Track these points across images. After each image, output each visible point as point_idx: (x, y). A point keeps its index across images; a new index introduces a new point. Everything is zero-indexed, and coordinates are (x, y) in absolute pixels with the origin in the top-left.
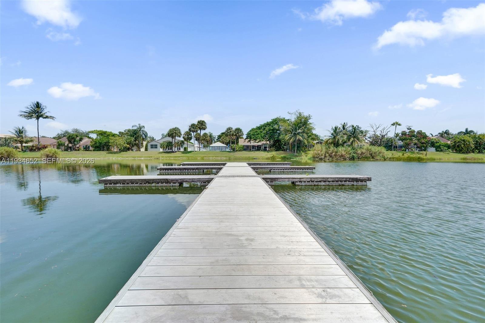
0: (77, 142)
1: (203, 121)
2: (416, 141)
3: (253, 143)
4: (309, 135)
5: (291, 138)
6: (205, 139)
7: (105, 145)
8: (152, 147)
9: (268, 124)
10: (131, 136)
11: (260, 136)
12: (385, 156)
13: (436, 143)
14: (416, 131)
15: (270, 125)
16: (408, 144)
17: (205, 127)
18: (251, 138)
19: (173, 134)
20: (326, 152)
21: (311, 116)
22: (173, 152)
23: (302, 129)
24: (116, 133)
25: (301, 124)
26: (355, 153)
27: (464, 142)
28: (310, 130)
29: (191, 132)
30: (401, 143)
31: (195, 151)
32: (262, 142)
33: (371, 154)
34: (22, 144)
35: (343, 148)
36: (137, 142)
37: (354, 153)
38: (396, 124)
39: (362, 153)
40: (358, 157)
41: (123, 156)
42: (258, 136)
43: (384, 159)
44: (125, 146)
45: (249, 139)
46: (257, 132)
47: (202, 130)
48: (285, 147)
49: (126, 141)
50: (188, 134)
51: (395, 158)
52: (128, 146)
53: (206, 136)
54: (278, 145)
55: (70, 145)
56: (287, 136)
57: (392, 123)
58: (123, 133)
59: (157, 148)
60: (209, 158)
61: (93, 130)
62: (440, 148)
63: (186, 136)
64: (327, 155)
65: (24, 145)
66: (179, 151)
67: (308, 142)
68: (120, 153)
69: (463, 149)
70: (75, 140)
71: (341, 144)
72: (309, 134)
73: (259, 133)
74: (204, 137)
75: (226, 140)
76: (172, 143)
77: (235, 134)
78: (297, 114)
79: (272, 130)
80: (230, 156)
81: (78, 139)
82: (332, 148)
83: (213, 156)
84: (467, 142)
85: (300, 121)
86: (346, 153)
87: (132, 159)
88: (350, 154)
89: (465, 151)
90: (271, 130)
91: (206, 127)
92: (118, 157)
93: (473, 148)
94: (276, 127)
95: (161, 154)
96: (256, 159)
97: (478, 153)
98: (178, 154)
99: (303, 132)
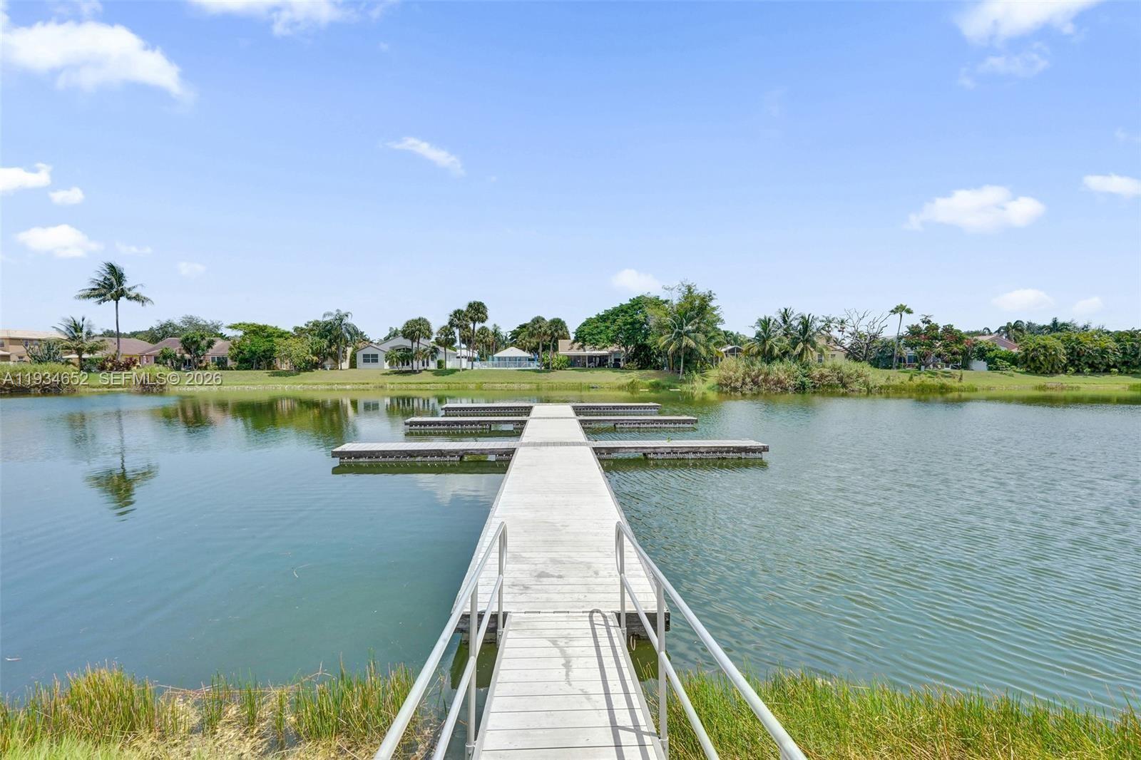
0: (203, 350)
1: (481, 304)
2: (941, 349)
3: (589, 351)
4: (710, 335)
5: (670, 343)
6: (484, 341)
7: (263, 356)
8: (367, 359)
9: (622, 310)
10: (322, 336)
11: (603, 336)
12: (871, 383)
13: (989, 350)
14: (941, 325)
15: (626, 312)
16: (925, 356)
17: (485, 317)
18: (584, 341)
19: (413, 332)
20: (746, 374)
21: (714, 294)
22: (413, 372)
23: (695, 322)
24: (287, 330)
25: (692, 313)
26: (807, 376)
27: (1046, 350)
28: (712, 323)
29: (454, 329)
30: (908, 352)
31: (463, 370)
32: (610, 349)
33: (841, 379)
34: (80, 356)
35: (781, 366)
36: (333, 349)
37: (805, 376)
38: (900, 310)
39: (822, 376)
40: (813, 384)
41: (306, 382)
42: (599, 336)
43: (868, 389)
44: (309, 360)
45: (580, 343)
46: (597, 327)
47: (477, 323)
48: (660, 360)
49: (311, 348)
50: (447, 331)
51: (891, 386)
52: (315, 358)
53: (486, 335)
54: (643, 357)
55: (187, 356)
56: (662, 338)
57: (893, 308)
58: (302, 329)
59: (377, 361)
60: (494, 385)
61: (237, 323)
62: (995, 363)
63: (443, 336)
64: (748, 380)
65: (85, 356)
66: (428, 368)
67: (709, 351)
68: (299, 374)
69: (1043, 365)
70: (199, 345)
71: (778, 356)
72: (709, 332)
73: (602, 331)
74: (482, 336)
75: (530, 342)
76: (410, 350)
77: (549, 332)
78: (683, 289)
79: (630, 324)
80: (538, 381)
81: (204, 343)
82: (759, 365)
83: (503, 381)
84: (1050, 351)
85: (689, 306)
86: (789, 376)
87: (326, 387)
88: (797, 378)
89: (1047, 369)
90: (628, 324)
91: (487, 317)
92: (294, 384)
93: (1065, 362)
94: (640, 317)
95: (387, 376)
96: (597, 388)
97: (1073, 374)
98: (425, 377)
99: (698, 330)
